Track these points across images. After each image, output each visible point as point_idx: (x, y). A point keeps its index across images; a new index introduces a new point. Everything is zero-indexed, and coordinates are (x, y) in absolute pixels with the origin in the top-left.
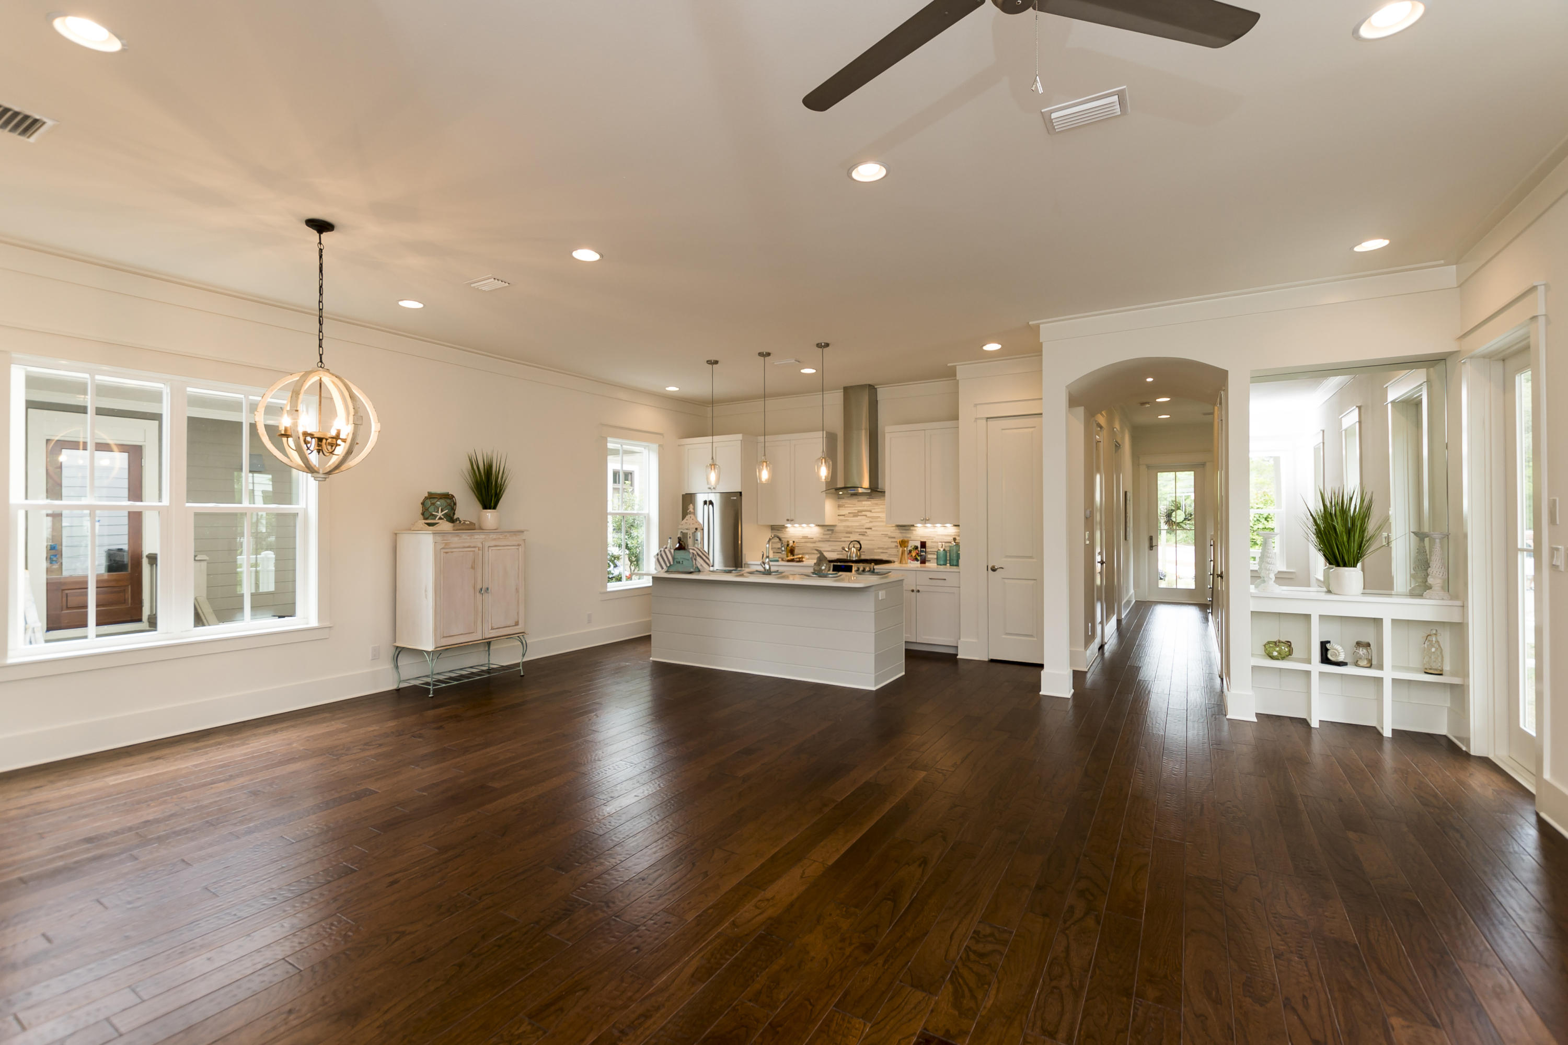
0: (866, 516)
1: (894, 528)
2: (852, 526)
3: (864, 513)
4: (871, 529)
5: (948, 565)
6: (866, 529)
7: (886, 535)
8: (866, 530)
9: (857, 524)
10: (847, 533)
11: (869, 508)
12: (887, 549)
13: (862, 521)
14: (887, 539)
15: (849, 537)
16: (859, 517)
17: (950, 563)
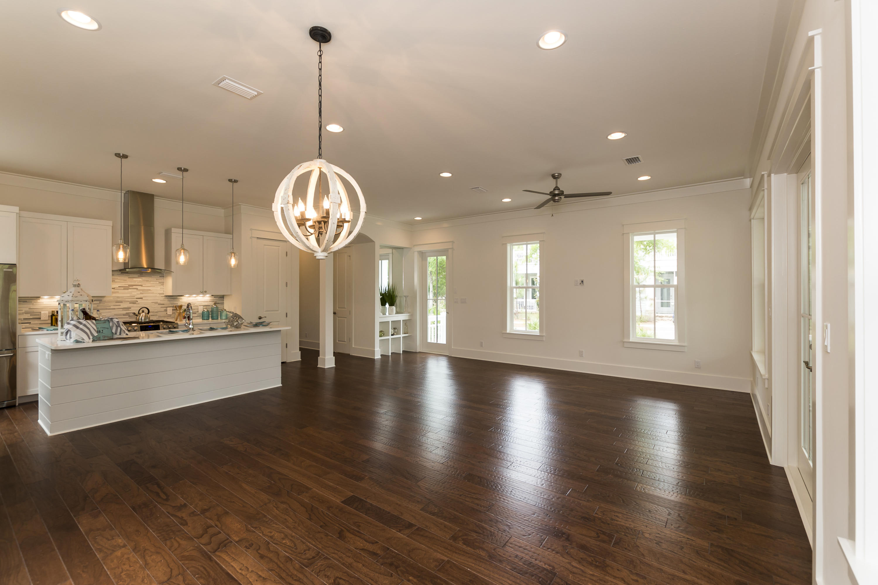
0: (137, 289)
1: (164, 298)
2: (123, 297)
3: (134, 287)
4: (142, 298)
5: (210, 319)
6: (137, 298)
7: (156, 303)
8: (137, 300)
9: (129, 295)
10: (116, 302)
11: (140, 284)
12: (156, 312)
13: (135, 293)
14: (157, 305)
15: (120, 305)
16: (130, 290)
17: (212, 317)
